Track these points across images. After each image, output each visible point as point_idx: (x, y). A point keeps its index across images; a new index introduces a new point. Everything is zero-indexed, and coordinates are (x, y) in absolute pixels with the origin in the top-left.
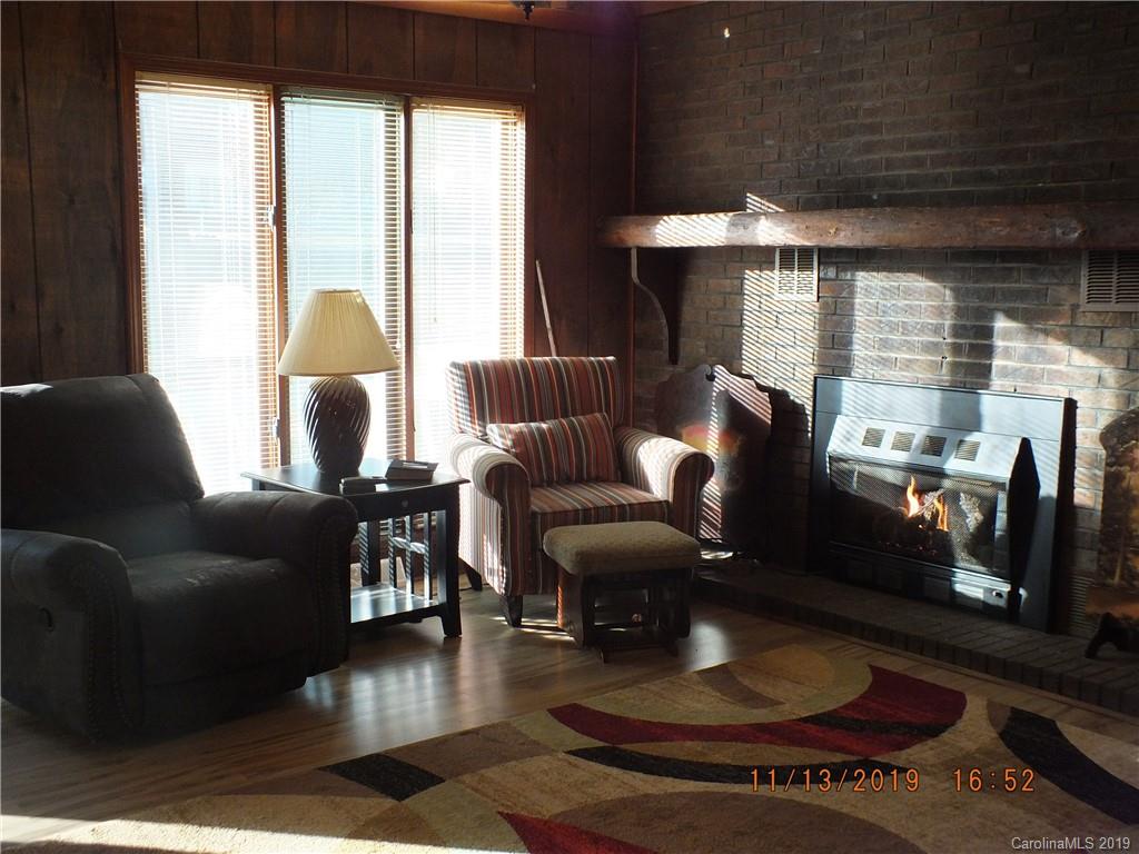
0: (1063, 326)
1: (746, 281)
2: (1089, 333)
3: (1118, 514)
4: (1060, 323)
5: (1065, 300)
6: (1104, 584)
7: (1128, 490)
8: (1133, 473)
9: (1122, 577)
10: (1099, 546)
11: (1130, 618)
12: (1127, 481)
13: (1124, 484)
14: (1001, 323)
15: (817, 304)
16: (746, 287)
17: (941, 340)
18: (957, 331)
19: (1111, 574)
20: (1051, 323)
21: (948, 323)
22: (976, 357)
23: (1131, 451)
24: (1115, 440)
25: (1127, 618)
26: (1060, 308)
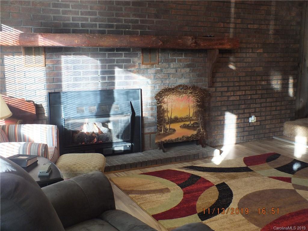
0: (136, 69)
1: (5, 60)
2: (144, 71)
3: (161, 116)
4: (136, 68)
5: (137, 62)
6: (159, 134)
7: (163, 109)
8: (164, 105)
9: (164, 131)
10: (157, 125)
11: (167, 140)
12: (163, 107)
13: (162, 108)
14: (117, 70)
15: (44, 68)
16: (5, 62)
17: (98, 76)
18: (103, 73)
19: (161, 131)
20: (133, 68)
21: (99, 70)
22: (110, 80)
23: (164, 99)
24: (159, 97)
25: (166, 140)
26: (136, 64)
